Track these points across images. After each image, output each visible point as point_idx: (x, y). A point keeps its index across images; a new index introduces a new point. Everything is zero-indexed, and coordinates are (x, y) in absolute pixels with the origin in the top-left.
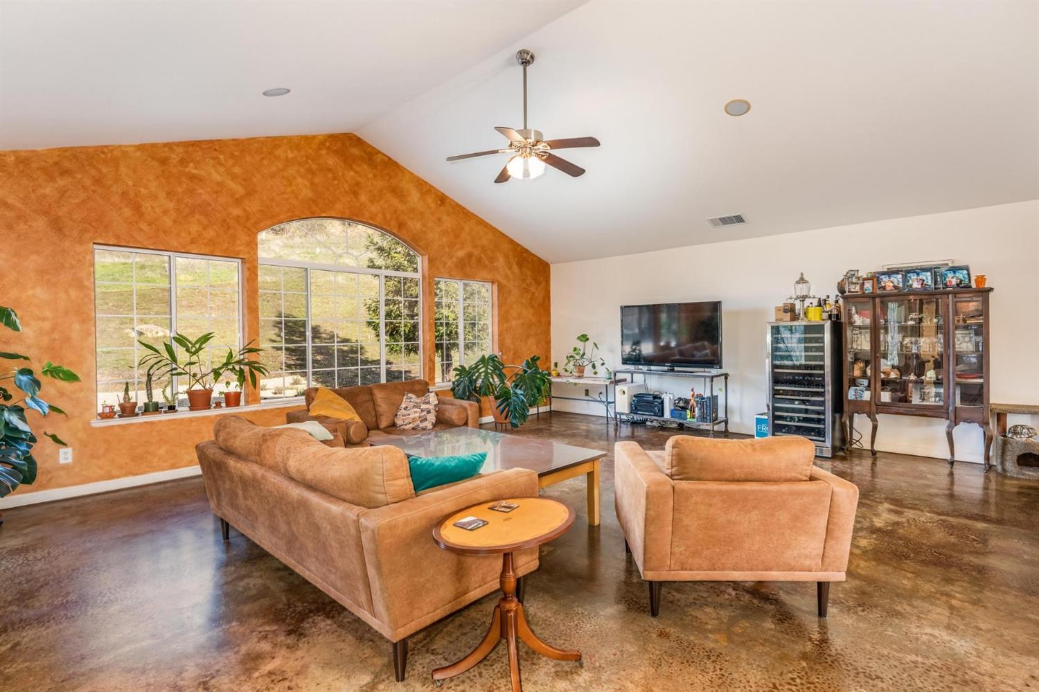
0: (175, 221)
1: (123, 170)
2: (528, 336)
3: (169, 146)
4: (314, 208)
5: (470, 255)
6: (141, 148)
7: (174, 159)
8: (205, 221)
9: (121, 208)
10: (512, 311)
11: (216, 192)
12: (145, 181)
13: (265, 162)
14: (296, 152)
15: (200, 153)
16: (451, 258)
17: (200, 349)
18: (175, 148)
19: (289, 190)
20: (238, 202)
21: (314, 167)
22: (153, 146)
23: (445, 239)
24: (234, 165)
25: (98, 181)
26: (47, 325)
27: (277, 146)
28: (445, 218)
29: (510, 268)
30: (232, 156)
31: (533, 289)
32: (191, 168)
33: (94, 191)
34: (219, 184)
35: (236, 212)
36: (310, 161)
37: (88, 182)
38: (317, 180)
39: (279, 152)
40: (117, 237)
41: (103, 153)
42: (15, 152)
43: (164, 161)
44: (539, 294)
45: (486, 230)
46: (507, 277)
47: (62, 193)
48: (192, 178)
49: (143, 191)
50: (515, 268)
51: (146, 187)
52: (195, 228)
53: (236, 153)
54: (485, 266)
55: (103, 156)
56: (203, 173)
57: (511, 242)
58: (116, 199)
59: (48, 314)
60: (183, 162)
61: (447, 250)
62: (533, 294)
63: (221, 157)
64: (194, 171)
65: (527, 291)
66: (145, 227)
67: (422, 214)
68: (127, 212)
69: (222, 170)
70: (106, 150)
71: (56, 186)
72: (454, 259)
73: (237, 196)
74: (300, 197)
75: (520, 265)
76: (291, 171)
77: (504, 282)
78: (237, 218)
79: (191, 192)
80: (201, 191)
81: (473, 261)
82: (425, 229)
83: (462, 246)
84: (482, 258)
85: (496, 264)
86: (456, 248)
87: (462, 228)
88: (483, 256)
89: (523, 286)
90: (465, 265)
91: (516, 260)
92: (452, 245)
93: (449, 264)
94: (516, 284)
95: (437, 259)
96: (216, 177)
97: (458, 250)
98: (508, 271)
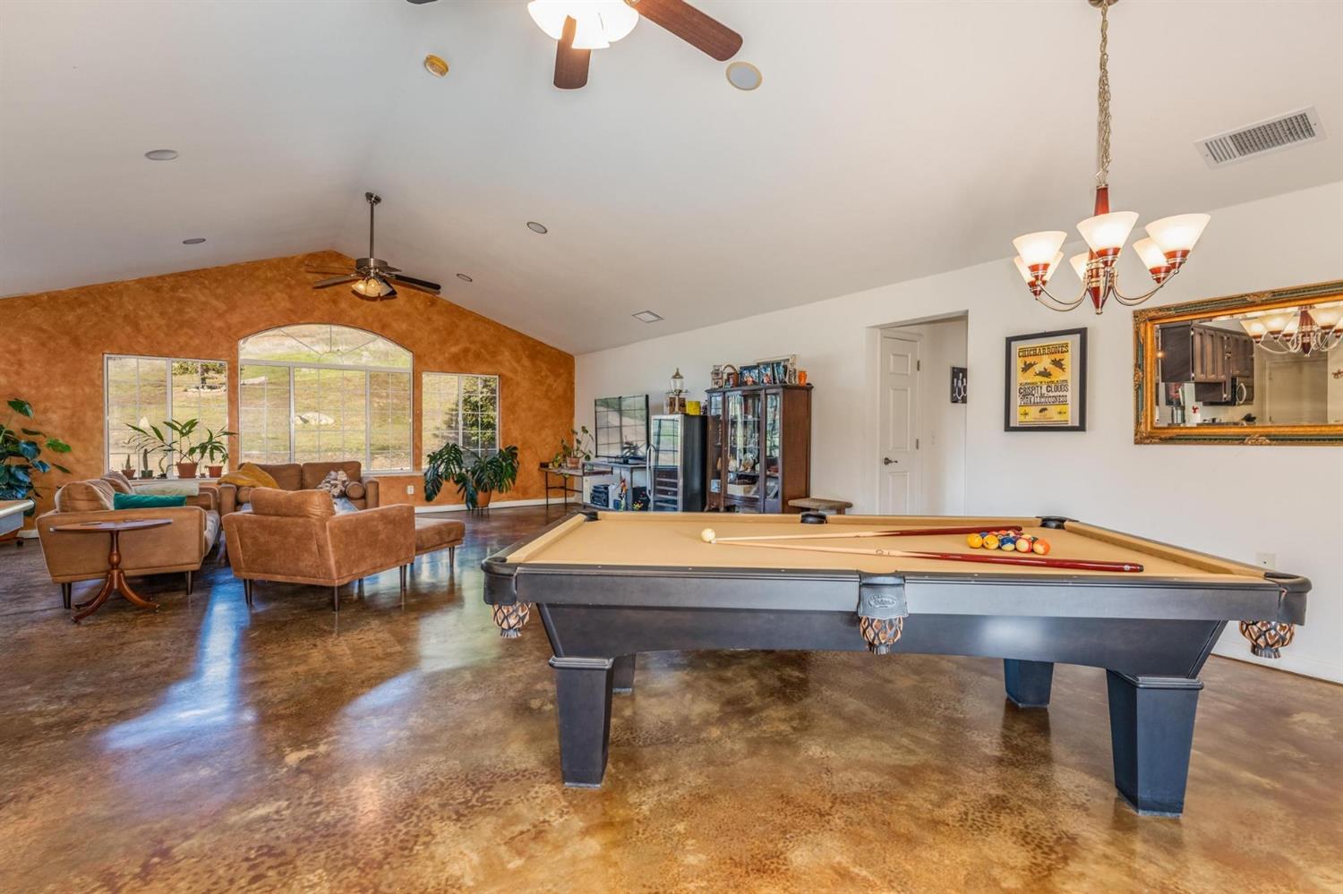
0: (166, 334)
1: (125, 299)
2: (543, 427)
3: (162, 278)
4: (293, 317)
5: (466, 351)
6: (139, 281)
7: (166, 287)
8: (191, 333)
9: (123, 327)
10: (520, 403)
11: (201, 310)
12: (142, 306)
13: (246, 283)
14: (275, 272)
15: (188, 281)
16: (443, 354)
17: (189, 432)
18: (167, 279)
19: (268, 303)
20: (221, 316)
21: (293, 282)
22: (148, 279)
23: (435, 337)
24: (217, 288)
25: (106, 309)
26: (68, 413)
27: (258, 269)
28: (435, 317)
29: (519, 362)
30: (217, 280)
31: (550, 380)
32: (181, 294)
33: (103, 316)
34: (205, 303)
35: (219, 324)
36: (289, 279)
37: (99, 310)
38: (295, 293)
39: (259, 273)
41: (110, 287)
42: (47, 293)
43: (158, 290)
44: (559, 386)
45: (487, 326)
46: (515, 371)
47: (80, 319)
48: (181, 300)
49: (141, 313)
50: (526, 362)
51: (143, 310)
52: (182, 340)
53: (220, 278)
54: (486, 360)
55: (110, 290)
56: (190, 296)
57: (520, 335)
58: (120, 321)
59: (68, 404)
60: (173, 289)
61: (437, 346)
62: (550, 386)
63: (206, 282)
64: (184, 295)
65: (541, 383)
66: (142, 340)
67: (408, 315)
68: (128, 329)
69: (206, 291)
70: (112, 286)
71: (76, 314)
72: (447, 355)
73: (220, 311)
74: (279, 309)
75: (532, 358)
76: (270, 288)
77: (509, 375)
78: (220, 329)
79: (180, 312)
80: (188, 310)
81: (470, 355)
82: (412, 329)
83: (457, 342)
84: (481, 352)
85: (500, 358)
86: (449, 344)
87: (457, 326)
88: (482, 350)
89: (536, 379)
90: (460, 360)
91: (527, 352)
92: (444, 342)
93: (440, 359)
94: (527, 377)
95: (425, 355)
96: (203, 299)
97: (451, 346)
98: (516, 365)
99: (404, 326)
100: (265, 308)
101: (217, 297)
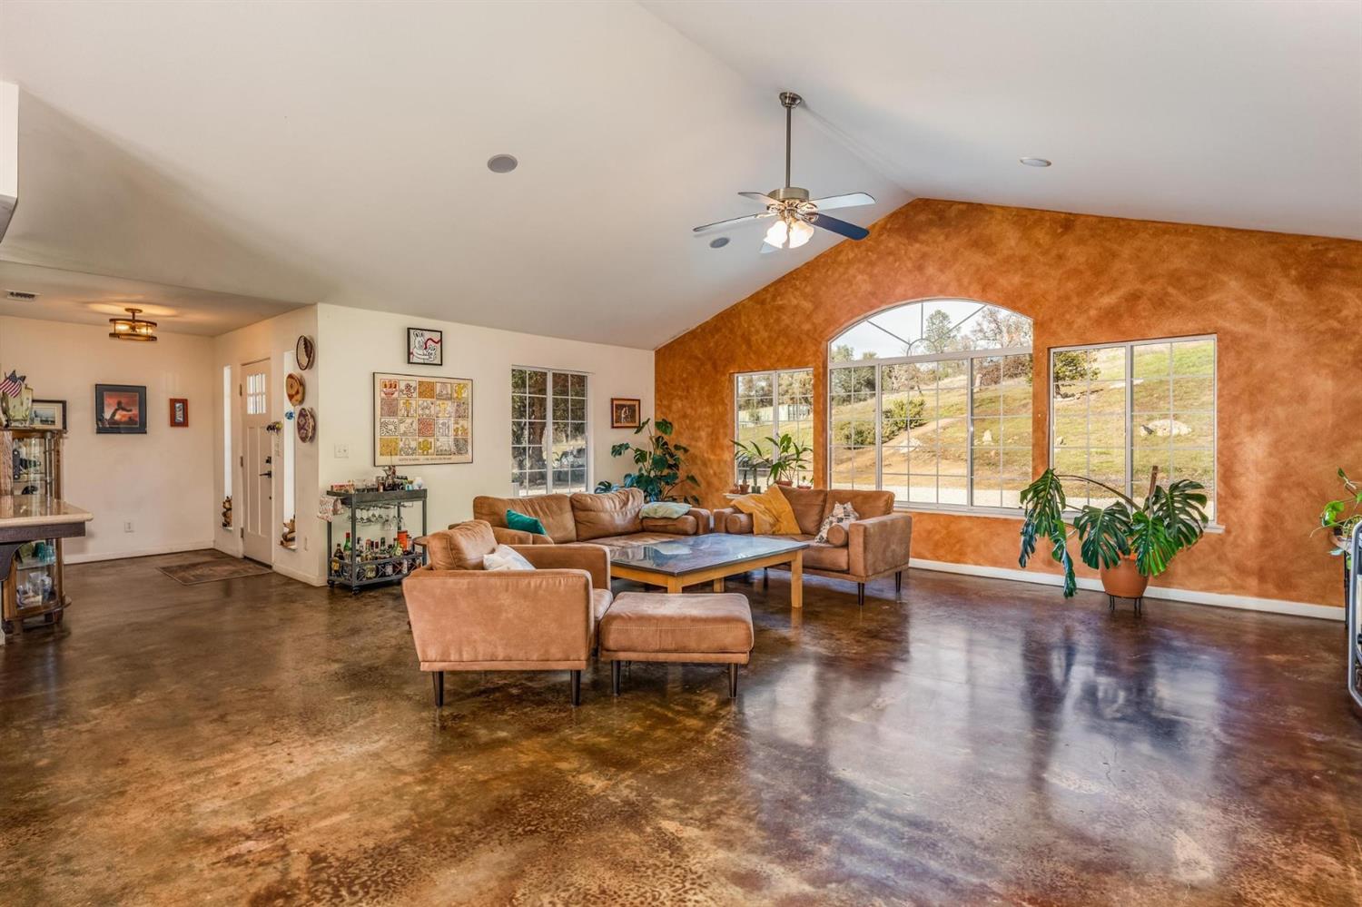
0: (769, 347)
1: (743, 318)
3: (766, 289)
5: (1134, 297)
6: (751, 298)
7: (769, 297)
8: (785, 341)
9: (741, 346)
10: (1272, 386)
11: (794, 315)
12: (753, 321)
13: (830, 273)
14: (856, 250)
15: (784, 286)
16: (1086, 311)
18: (770, 289)
19: (849, 291)
20: (809, 317)
22: (758, 293)
23: (1071, 285)
24: (806, 286)
25: (732, 331)
26: (710, 430)
27: (840, 252)
28: (1073, 250)
29: (1268, 296)
30: (805, 278)
32: (779, 302)
33: (730, 338)
34: (796, 307)
35: (807, 327)
36: (870, 254)
37: (727, 333)
38: (876, 270)
39: (842, 258)
40: (739, 367)
41: (734, 310)
42: (700, 326)
43: (763, 302)
45: (1183, 239)
46: (1256, 318)
47: (717, 344)
48: (779, 308)
49: (753, 329)
50: (1290, 293)
51: (754, 326)
52: (780, 349)
53: (808, 274)
54: (1180, 308)
55: (734, 312)
56: (785, 302)
57: (1274, 237)
58: (739, 339)
60: (774, 298)
61: (1075, 301)
63: (798, 283)
64: (780, 303)
65: (1339, 336)
66: (752, 356)
67: (1024, 260)
68: (744, 347)
69: (797, 293)
70: (735, 307)
71: (715, 340)
72: (1093, 313)
73: (808, 312)
74: (859, 295)
75: (1308, 279)
76: (852, 271)
78: (807, 334)
79: (778, 320)
80: (784, 317)
81: (1143, 305)
82: (1028, 281)
83: (1114, 286)
84: (1167, 294)
85: (1214, 298)
86: (1096, 294)
87: (1114, 255)
88: (1170, 290)
89: (1322, 327)
90: (1120, 316)
91: (1293, 272)
92: (1088, 290)
93: (1080, 321)
94: (1292, 326)
95: (1051, 320)
96: (795, 302)
97: (1102, 294)
98: (1256, 304)
99: (1016, 279)
100: (846, 298)
101: (805, 296)
